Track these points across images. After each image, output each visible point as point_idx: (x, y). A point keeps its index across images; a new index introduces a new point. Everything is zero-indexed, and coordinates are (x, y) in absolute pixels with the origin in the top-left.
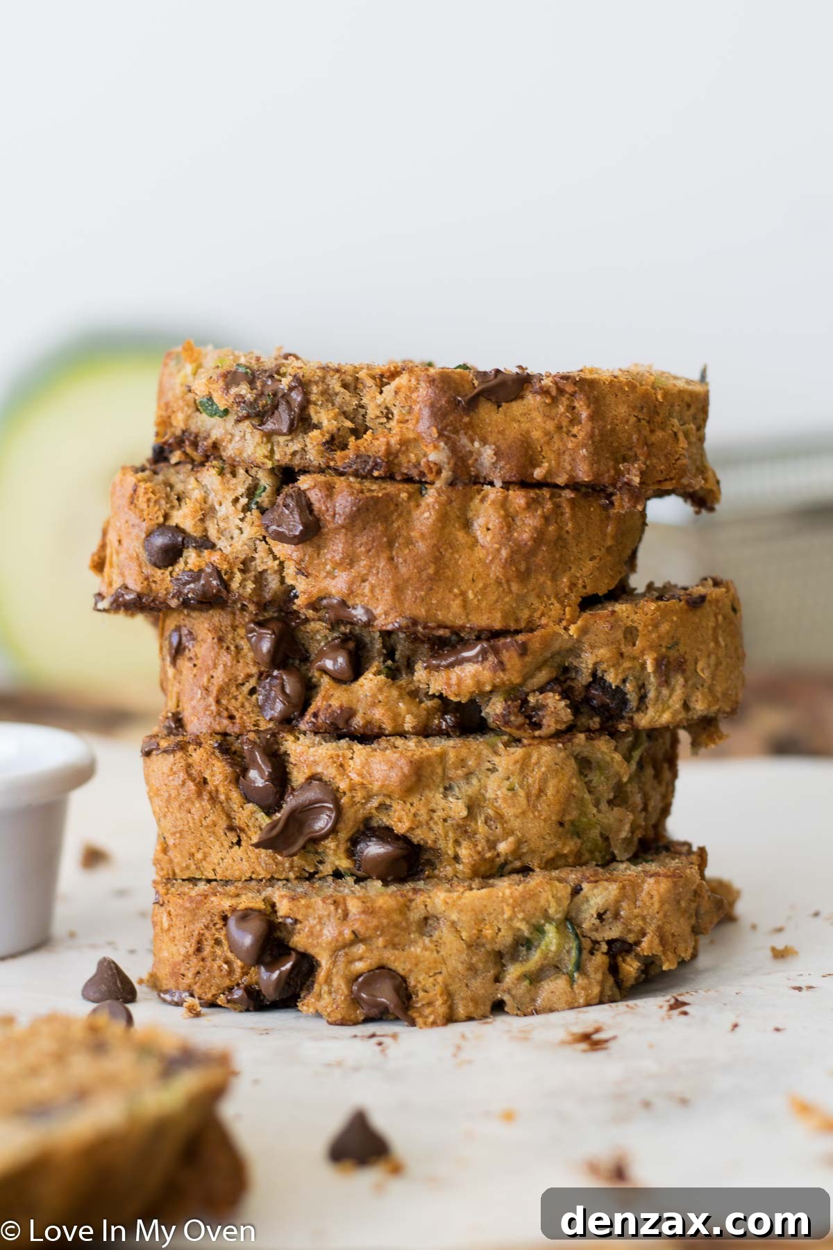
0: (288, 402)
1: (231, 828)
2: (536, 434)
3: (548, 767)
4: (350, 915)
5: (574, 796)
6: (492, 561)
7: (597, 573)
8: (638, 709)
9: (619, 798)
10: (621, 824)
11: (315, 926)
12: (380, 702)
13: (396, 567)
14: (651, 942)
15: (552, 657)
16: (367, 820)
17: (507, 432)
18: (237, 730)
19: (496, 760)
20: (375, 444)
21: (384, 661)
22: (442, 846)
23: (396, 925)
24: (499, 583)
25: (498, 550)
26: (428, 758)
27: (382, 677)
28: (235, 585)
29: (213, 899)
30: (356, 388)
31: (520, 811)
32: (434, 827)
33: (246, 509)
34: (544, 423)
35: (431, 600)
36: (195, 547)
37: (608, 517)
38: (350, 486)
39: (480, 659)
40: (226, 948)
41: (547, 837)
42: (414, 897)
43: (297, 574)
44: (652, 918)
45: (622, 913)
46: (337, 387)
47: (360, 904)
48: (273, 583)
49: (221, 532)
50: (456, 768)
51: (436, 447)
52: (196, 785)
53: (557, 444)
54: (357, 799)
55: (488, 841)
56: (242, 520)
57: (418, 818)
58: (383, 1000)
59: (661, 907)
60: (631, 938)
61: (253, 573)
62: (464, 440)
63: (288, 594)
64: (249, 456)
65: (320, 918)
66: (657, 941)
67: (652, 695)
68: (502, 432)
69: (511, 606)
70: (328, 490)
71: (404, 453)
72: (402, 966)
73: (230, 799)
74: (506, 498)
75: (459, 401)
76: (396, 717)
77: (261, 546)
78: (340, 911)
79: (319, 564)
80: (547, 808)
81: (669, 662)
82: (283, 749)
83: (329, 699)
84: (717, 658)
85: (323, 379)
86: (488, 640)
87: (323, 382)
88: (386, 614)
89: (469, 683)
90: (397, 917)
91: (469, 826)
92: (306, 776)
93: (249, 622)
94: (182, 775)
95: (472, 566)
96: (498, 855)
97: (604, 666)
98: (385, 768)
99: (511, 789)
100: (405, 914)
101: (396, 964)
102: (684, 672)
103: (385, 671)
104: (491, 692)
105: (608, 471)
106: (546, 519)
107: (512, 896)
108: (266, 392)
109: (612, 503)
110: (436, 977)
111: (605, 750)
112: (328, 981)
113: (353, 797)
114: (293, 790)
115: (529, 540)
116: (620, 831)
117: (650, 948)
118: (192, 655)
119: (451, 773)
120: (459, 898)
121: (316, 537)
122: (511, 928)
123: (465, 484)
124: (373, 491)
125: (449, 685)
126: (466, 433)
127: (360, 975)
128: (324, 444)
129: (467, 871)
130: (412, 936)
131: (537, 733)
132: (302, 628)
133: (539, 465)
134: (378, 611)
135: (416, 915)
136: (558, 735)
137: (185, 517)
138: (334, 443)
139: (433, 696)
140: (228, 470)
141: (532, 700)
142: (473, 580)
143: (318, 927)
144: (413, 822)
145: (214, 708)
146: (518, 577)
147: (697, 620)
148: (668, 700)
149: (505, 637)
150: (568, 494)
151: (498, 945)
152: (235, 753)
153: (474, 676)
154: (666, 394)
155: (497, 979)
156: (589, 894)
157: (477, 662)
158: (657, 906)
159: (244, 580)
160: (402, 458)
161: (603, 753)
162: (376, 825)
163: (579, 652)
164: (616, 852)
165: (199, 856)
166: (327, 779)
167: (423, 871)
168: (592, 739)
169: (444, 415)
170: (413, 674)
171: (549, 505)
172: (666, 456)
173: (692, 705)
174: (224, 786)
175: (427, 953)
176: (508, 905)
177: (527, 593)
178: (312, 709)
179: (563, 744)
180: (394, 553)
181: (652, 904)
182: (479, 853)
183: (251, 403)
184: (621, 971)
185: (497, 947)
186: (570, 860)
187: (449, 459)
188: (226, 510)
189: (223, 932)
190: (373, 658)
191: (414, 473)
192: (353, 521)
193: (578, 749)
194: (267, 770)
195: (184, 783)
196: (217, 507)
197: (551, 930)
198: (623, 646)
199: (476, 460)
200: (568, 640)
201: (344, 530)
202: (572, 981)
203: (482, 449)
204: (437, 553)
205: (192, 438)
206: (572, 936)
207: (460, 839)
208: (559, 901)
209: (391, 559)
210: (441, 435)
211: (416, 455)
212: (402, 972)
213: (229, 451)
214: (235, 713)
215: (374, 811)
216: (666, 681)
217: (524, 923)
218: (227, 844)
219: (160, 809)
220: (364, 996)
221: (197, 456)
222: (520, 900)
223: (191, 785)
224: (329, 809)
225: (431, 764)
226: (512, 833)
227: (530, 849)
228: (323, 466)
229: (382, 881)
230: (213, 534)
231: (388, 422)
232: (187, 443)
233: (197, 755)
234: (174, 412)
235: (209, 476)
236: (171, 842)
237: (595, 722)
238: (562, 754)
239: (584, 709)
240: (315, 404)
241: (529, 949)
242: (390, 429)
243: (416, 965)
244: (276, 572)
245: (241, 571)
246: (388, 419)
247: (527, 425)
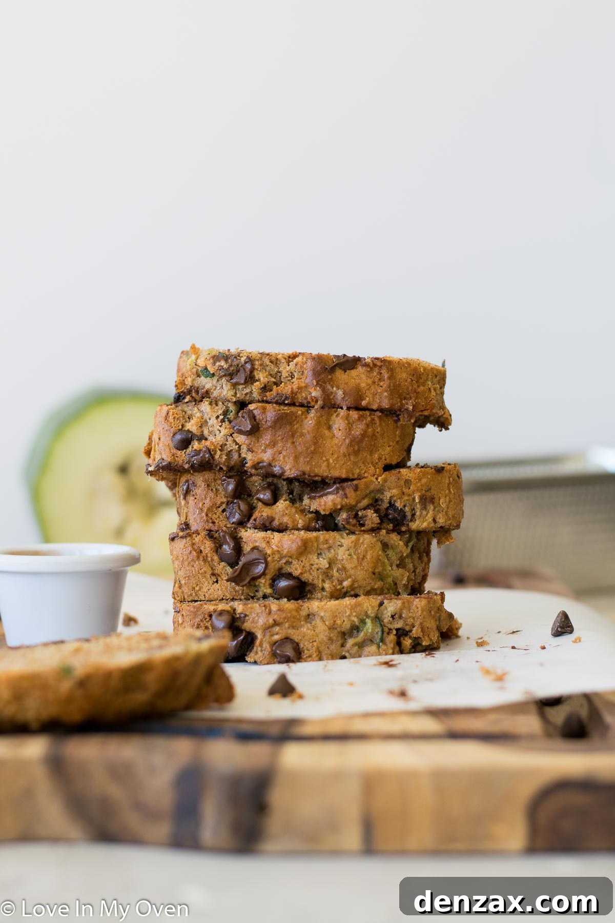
0: (244, 369)
1: (213, 574)
2: (363, 385)
3: (368, 545)
4: (272, 612)
5: (380, 560)
6: (341, 445)
7: (391, 453)
8: (411, 521)
9: (401, 565)
10: (403, 577)
11: (255, 617)
12: (286, 514)
13: (296, 447)
14: (417, 630)
15: (370, 493)
16: (280, 569)
17: (349, 384)
18: (216, 529)
19: (343, 541)
20: (286, 389)
21: (288, 496)
22: (316, 583)
23: (294, 617)
24: (345, 455)
25: (345, 439)
26: (310, 538)
27: (288, 502)
28: (217, 457)
29: (205, 606)
30: (276, 363)
31: (354, 565)
32: (313, 573)
33: (223, 421)
34: (367, 380)
35: (312, 463)
36: (197, 440)
37: (397, 427)
38: (274, 407)
39: (335, 492)
40: (210, 631)
41: (367, 579)
42: (303, 604)
43: (247, 451)
44: (418, 619)
45: (403, 615)
46: (268, 363)
47: (277, 606)
48: (235, 456)
49: (210, 432)
50: (324, 544)
51: (315, 390)
52: (196, 553)
53: (373, 389)
54: (276, 558)
55: (338, 580)
56: (220, 426)
57: (304, 568)
58: (288, 654)
59: (422, 613)
60: (407, 628)
61: (226, 451)
62: (329, 387)
63: (243, 462)
64: (224, 396)
65: (258, 614)
66: (420, 630)
67: (418, 513)
68: (346, 384)
69: (350, 467)
70: (263, 409)
71: (300, 393)
72: (297, 637)
73: (213, 560)
74: (348, 415)
75: (327, 368)
76: (294, 521)
77: (230, 439)
78: (267, 610)
79: (258, 446)
80: (367, 565)
81: (426, 498)
82: (239, 535)
83: (262, 512)
84: (450, 498)
85: (261, 359)
86: (339, 483)
87: (261, 360)
88: (290, 469)
89: (330, 504)
90: (294, 613)
91: (329, 573)
92: (251, 547)
93: (223, 477)
94: (190, 548)
95: (332, 447)
96: (343, 588)
97: (395, 498)
98: (290, 543)
99: (350, 555)
100: (299, 612)
101: (294, 636)
102: (433, 503)
103: (289, 500)
104: (340, 509)
105: (397, 404)
106: (368, 425)
107: (350, 604)
108: (234, 364)
109: (399, 419)
110: (313, 643)
111: (395, 539)
112: (261, 645)
113: (274, 557)
114: (244, 554)
115: (359, 435)
116: (402, 580)
117: (417, 633)
118: (194, 493)
119: (321, 546)
120: (325, 605)
121: (257, 433)
122: (349, 620)
123: (329, 408)
124: (285, 410)
125: (320, 506)
126: (329, 384)
127: (277, 642)
128: (261, 389)
129: (328, 595)
130: (302, 623)
131: (363, 528)
132: (248, 479)
133: (365, 399)
134: (287, 468)
135: (304, 613)
136: (373, 530)
137: (192, 425)
138: (265, 389)
139: (312, 512)
140: (214, 403)
141: (360, 513)
142: (332, 454)
143: (257, 618)
144: (302, 570)
145: (205, 518)
146: (354, 453)
147: (440, 479)
148: (426, 517)
149: (347, 482)
150: (379, 414)
151: (343, 629)
152: (216, 538)
153: (333, 501)
154: (425, 369)
155: (343, 646)
156: (387, 606)
157: (334, 494)
158: (420, 612)
159: (221, 454)
160: (299, 396)
161: (394, 540)
162: (284, 572)
163: (383, 491)
164: (400, 591)
165: (197, 588)
166: (261, 549)
167: (306, 595)
168: (389, 533)
169: (320, 374)
170: (302, 502)
171: (369, 419)
172: (425, 399)
173: (437, 520)
174: (210, 553)
175: (309, 631)
176: (348, 609)
177: (358, 461)
178: (253, 518)
179: (375, 534)
180: (295, 440)
181: (418, 611)
182: (334, 586)
183: (226, 369)
184: (402, 645)
185: (343, 630)
186: (378, 592)
187: (321, 395)
188: (213, 422)
189: (210, 623)
190: (283, 494)
191: (305, 402)
192: (275, 424)
193: (382, 538)
194: (232, 545)
195: (191, 552)
196: (208, 421)
197: (369, 621)
198: (404, 489)
199: (334, 396)
200: (378, 485)
201: (271, 429)
202: (379, 647)
203: (337, 391)
204: (316, 441)
205: (196, 389)
206: (379, 625)
207: (325, 580)
208: (373, 607)
209: (293, 443)
210: (317, 384)
211: (305, 394)
212: (296, 640)
213: (215, 394)
214: (215, 521)
215: (283, 565)
216: (424, 508)
217: (356, 618)
218: (211, 582)
219: (178, 566)
220: (278, 652)
221: (198, 398)
222: (354, 606)
223: (194, 553)
224: (262, 563)
225: (312, 542)
226: (350, 577)
227: (359, 585)
228: (260, 400)
229: (287, 598)
230: (206, 433)
231: (292, 379)
232: (193, 391)
233: (197, 539)
234: (186, 378)
235: (205, 406)
236: (183, 582)
237: (391, 526)
238: (375, 539)
239: (385, 520)
240: (257, 370)
241: (358, 632)
242: (293, 383)
243: (304, 637)
244: (237, 451)
245: (220, 450)
246: (292, 378)
247: (359, 381)
